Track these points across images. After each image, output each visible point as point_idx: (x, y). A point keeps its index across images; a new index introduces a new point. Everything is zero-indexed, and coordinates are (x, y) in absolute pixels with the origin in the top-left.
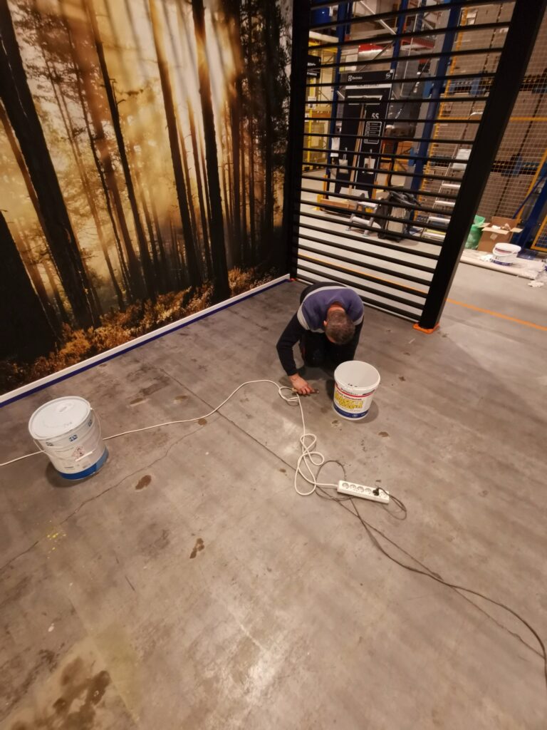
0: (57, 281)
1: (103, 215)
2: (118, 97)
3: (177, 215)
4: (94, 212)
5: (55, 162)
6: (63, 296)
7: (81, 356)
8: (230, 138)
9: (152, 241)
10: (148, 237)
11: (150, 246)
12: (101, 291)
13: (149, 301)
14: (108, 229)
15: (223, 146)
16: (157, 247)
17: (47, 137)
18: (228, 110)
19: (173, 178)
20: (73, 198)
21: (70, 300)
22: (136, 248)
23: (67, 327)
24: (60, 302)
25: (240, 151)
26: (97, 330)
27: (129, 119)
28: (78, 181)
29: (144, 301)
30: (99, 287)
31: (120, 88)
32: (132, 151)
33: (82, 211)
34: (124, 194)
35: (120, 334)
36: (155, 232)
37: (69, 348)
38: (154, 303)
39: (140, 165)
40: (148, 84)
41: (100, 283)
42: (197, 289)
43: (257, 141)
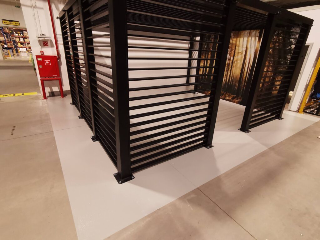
3: (239, 77)
13: (225, 93)
16: (232, 82)
19: (241, 69)
22: (228, 80)
27: (236, 57)
31: (237, 52)
32: (234, 62)
34: (230, 70)
36: (232, 79)
40: (242, 51)
42: (237, 97)
43: (271, 65)
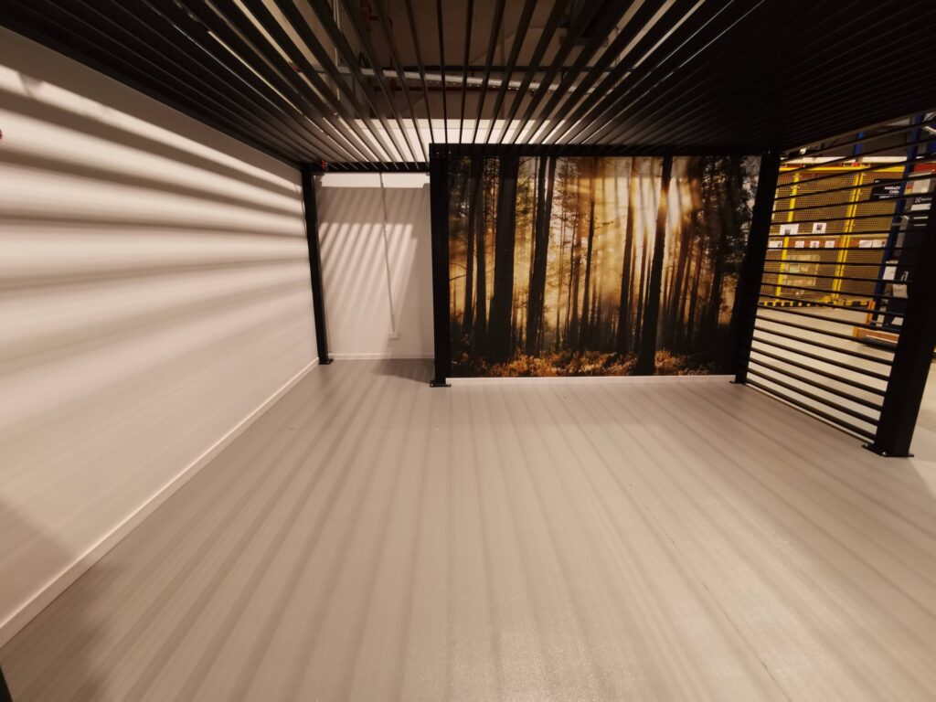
0: (525, 321)
1: (565, 288)
2: (596, 225)
3: (618, 296)
4: (560, 285)
5: (549, 257)
6: (524, 330)
7: (519, 373)
8: (678, 250)
9: (593, 311)
10: (590, 307)
11: (590, 313)
12: (547, 334)
13: (578, 352)
14: (565, 297)
15: (670, 254)
16: (596, 315)
17: (549, 245)
18: (680, 231)
19: (621, 272)
20: (551, 276)
21: (527, 335)
22: (580, 312)
23: (519, 350)
24: (521, 334)
25: (687, 259)
26: (535, 360)
27: (600, 236)
28: (557, 267)
29: (574, 351)
30: (546, 331)
31: (599, 221)
32: (596, 254)
33: (553, 284)
34: (583, 278)
35: (549, 369)
36: (597, 305)
37: (514, 365)
38: (581, 355)
39: (599, 262)
40: (618, 219)
41: (548, 329)
42: (621, 357)
43: (707, 252)
